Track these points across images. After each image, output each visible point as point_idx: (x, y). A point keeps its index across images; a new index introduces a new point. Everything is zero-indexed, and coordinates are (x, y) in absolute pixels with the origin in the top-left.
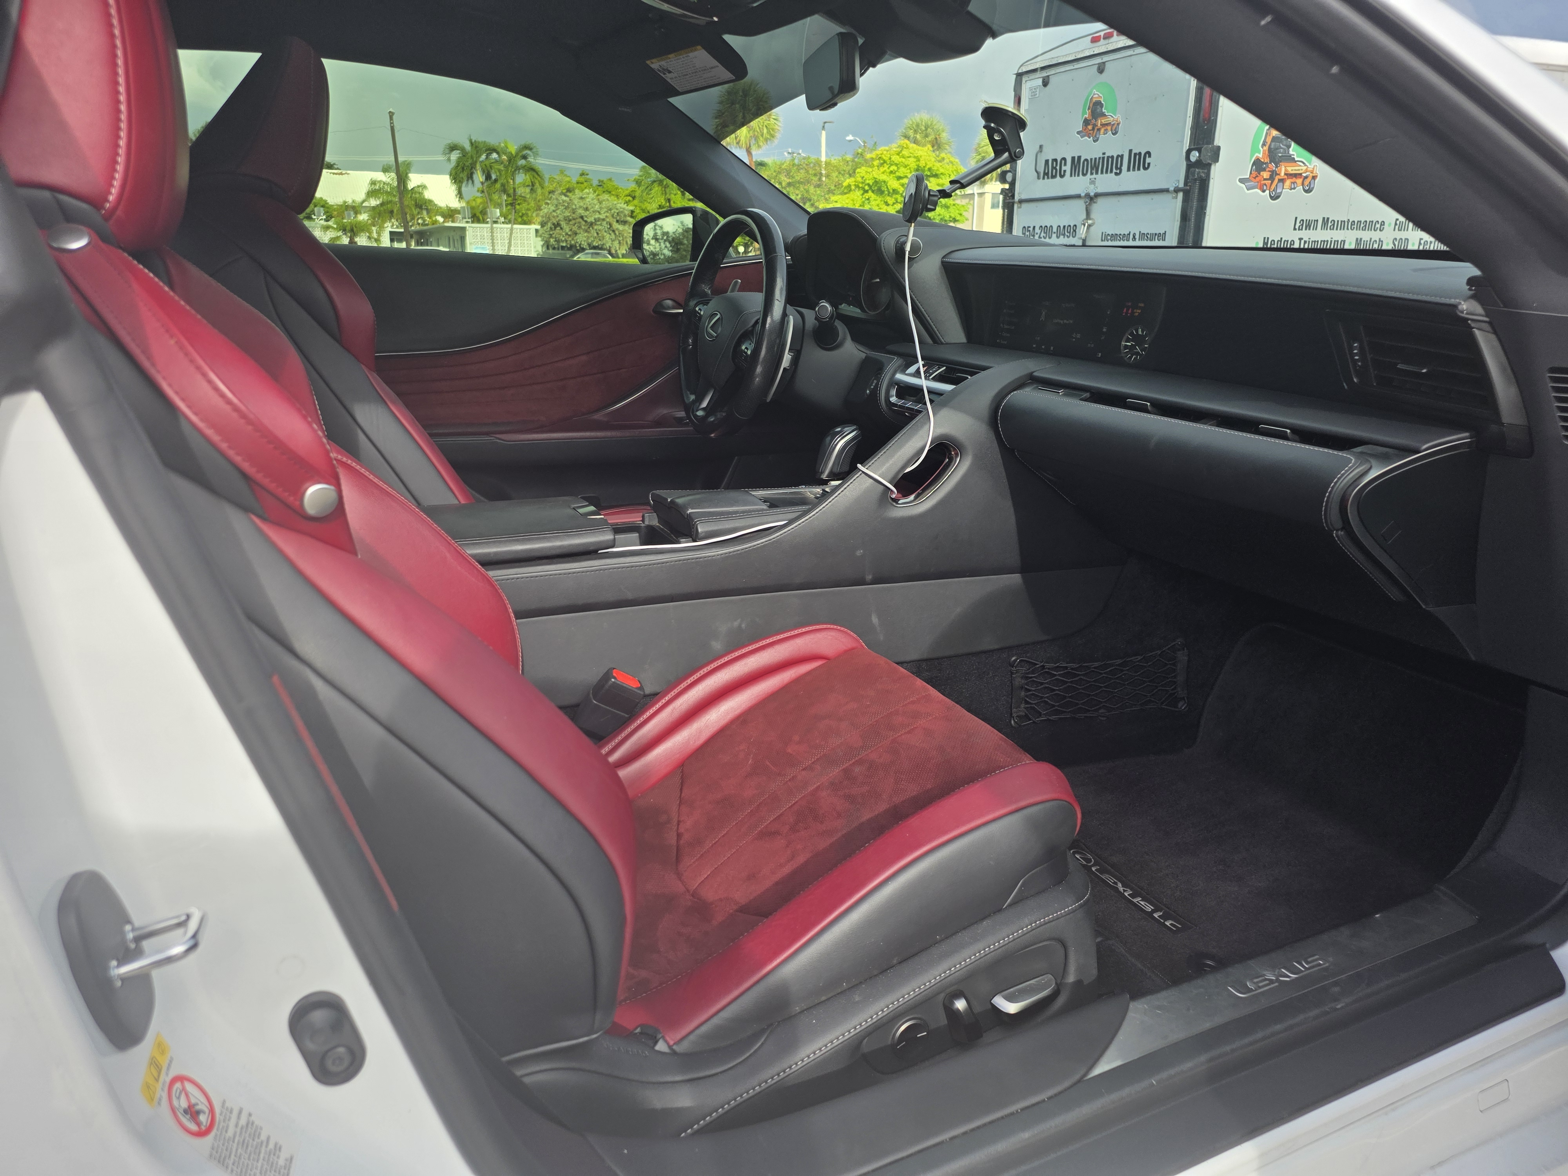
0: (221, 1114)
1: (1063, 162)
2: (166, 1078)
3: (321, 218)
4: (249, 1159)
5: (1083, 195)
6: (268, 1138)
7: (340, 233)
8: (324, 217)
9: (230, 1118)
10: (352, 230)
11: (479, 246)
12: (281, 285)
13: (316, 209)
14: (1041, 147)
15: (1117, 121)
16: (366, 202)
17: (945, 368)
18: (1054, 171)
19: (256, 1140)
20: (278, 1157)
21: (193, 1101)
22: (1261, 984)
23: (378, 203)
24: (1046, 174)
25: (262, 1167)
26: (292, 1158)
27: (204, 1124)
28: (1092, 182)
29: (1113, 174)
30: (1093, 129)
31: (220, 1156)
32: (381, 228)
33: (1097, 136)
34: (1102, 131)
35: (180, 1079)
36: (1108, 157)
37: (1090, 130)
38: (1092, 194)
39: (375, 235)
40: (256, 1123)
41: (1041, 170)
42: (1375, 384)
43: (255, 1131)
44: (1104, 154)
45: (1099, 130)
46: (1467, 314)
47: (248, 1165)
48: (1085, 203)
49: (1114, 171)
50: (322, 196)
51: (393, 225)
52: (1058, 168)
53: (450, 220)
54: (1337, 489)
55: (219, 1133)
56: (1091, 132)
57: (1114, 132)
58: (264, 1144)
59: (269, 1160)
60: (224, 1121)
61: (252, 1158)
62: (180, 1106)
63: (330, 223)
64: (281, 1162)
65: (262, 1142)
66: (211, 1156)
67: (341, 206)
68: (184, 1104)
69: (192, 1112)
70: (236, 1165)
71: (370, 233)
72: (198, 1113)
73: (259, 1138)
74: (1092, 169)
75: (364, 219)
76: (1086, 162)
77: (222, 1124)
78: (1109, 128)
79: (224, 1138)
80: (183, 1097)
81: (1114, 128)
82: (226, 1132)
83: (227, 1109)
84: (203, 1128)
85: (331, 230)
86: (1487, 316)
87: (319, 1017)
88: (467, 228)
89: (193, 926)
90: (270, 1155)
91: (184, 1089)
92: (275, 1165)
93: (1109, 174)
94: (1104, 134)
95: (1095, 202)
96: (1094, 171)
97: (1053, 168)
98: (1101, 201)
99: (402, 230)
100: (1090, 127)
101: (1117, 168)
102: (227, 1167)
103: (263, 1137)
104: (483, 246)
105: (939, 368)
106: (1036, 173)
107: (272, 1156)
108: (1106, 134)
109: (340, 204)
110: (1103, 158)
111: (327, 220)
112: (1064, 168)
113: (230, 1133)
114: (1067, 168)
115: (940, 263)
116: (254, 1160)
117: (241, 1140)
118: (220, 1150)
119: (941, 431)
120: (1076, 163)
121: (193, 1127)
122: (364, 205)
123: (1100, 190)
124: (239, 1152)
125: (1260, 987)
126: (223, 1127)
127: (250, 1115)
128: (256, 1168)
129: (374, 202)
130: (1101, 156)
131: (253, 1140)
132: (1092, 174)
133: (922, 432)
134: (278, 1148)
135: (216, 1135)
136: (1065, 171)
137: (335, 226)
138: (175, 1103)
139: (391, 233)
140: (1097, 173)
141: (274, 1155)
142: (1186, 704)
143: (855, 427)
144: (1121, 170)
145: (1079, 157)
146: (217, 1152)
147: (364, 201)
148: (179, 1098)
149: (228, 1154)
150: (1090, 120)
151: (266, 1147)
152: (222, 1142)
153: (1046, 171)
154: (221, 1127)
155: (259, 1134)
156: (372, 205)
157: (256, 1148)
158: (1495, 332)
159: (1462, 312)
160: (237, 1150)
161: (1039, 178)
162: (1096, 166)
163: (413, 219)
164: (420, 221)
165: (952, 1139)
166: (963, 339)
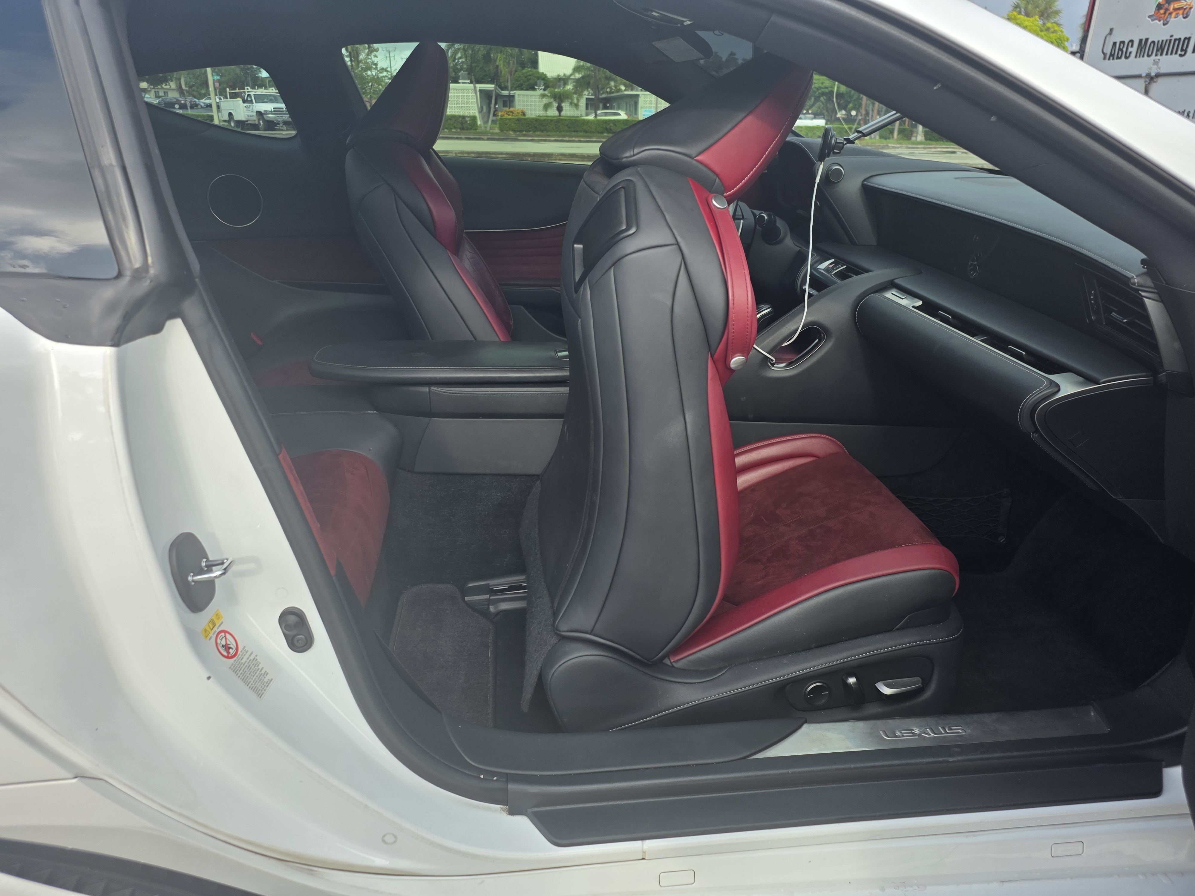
0: (241, 651)
1: (1130, 44)
2: (217, 630)
3: (541, 88)
4: (249, 674)
5: (1144, 75)
6: (263, 668)
7: (552, 100)
8: (543, 88)
9: (245, 655)
10: (560, 98)
11: (648, 110)
12: (403, 202)
13: (538, 82)
14: (1111, 30)
15: (1190, 5)
16: (573, 76)
17: (845, 266)
18: (1120, 53)
19: (256, 667)
20: (265, 678)
21: (228, 643)
22: (905, 735)
23: (581, 76)
24: (1112, 55)
25: (255, 679)
26: (272, 680)
27: (231, 654)
28: (1156, 63)
29: (1177, 56)
30: (1165, 13)
31: (235, 669)
32: (580, 95)
33: (1168, 20)
34: (1174, 15)
35: (225, 632)
36: (1175, 40)
37: (1162, 14)
38: (1153, 74)
39: (575, 101)
40: (258, 660)
41: (1108, 51)
42: (1104, 324)
43: (257, 664)
44: (1172, 36)
45: (1170, 14)
46: (1137, 286)
47: (248, 677)
48: (1145, 82)
49: (1179, 52)
50: (544, 71)
51: (589, 93)
52: (1124, 50)
53: (630, 88)
54: (1027, 404)
55: (237, 659)
56: (1163, 16)
57: (1185, 16)
58: (259, 670)
59: (259, 677)
60: (242, 655)
61: (251, 674)
62: (221, 643)
63: (546, 92)
64: (266, 680)
65: (258, 669)
66: (230, 668)
67: (556, 78)
68: (223, 643)
69: (227, 648)
70: (242, 675)
71: (572, 99)
72: (230, 648)
73: (257, 667)
74: (1157, 51)
75: (570, 89)
76: (1152, 45)
77: (240, 656)
78: (1181, 12)
79: (240, 662)
80: (224, 639)
81: (1186, 12)
82: (241, 660)
83: (245, 650)
84: (230, 655)
85: (546, 97)
86: (1155, 289)
87: (292, 619)
88: (640, 95)
89: (225, 565)
90: (261, 675)
91: (225, 636)
92: (261, 681)
93: (1174, 55)
94: (1175, 17)
95: (1154, 82)
96: (1159, 53)
97: (1120, 49)
98: (1161, 81)
99: (593, 97)
100: (1162, 11)
101: (1182, 50)
102: (237, 675)
103: (260, 667)
104: (650, 110)
105: (842, 266)
106: (1102, 55)
107: (262, 676)
108: (1177, 17)
109: (555, 77)
110: (1171, 40)
111: (544, 90)
112: (1130, 49)
113: (243, 661)
114: (1134, 50)
115: (861, 183)
116: (252, 675)
117: (248, 666)
118: (235, 667)
119: (810, 319)
120: (1143, 44)
121: (225, 654)
122: (571, 78)
123: (1163, 71)
124: (245, 670)
125: (903, 736)
126: (240, 658)
127: (256, 656)
128: (252, 679)
129: (578, 76)
130: (1169, 38)
131: (254, 667)
132: (1156, 55)
133: (797, 319)
134: (266, 673)
135: (235, 660)
136: (1130, 53)
137: (549, 95)
138: (219, 641)
139: (587, 99)
140: (1161, 55)
141: (263, 676)
142: (1004, 539)
143: (769, 306)
144: (1186, 51)
145: (1147, 40)
146: (234, 667)
147: (571, 75)
148: (222, 639)
149: (239, 669)
150: (1163, 5)
151: (260, 671)
152: (238, 663)
153: (1113, 53)
154: (239, 657)
155: (258, 665)
156: (577, 78)
157: (255, 670)
158: (1162, 301)
159: (1134, 284)
160: (244, 669)
161: (1104, 59)
162: (1161, 48)
163: (603, 88)
164: (608, 90)
165: (646, 769)
166: (874, 242)
